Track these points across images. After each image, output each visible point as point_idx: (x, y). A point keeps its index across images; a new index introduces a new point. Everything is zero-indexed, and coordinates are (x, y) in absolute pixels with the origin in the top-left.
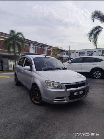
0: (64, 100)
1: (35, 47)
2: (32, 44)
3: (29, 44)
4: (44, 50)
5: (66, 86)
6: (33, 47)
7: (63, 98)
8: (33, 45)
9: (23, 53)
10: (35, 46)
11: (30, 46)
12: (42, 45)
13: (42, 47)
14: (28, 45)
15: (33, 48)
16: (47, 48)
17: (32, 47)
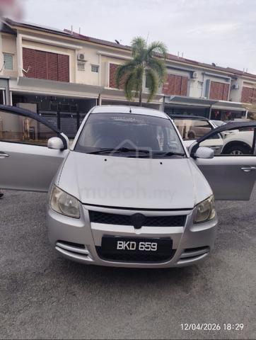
0: (85, 255)
1: (208, 81)
2: (201, 72)
3: (192, 73)
4: (234, 87)
5: (90, 212)
6: (201, 80)
7: (82, 246)
8: (203, 74)
9: (169, 97)
10: (206, 78)
11: (192, 77)
12: (229, 75)
13: (227, 80)
14: (187, 75)
15: (202, 83)
16: (244, 83)
17: (197, 80)
